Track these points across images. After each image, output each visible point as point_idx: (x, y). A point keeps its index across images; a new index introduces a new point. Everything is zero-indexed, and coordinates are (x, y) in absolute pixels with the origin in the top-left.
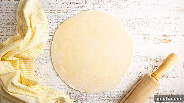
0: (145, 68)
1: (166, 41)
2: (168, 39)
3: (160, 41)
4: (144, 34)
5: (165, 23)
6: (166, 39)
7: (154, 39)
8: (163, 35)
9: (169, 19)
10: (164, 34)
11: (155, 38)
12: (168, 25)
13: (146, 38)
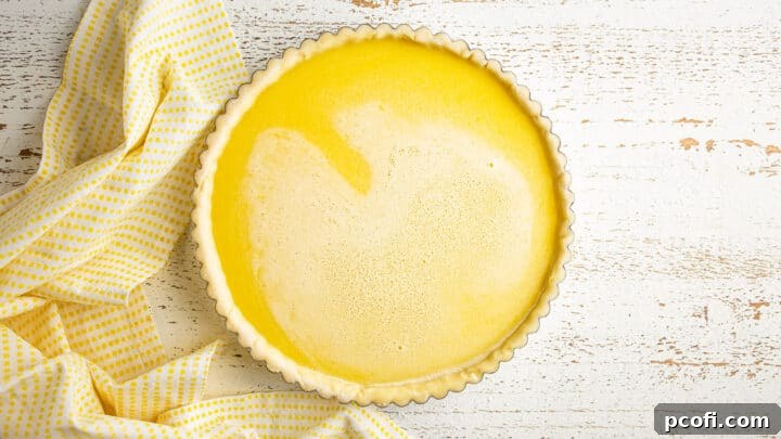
0: (692, 312)
4: (684, 119)
7: (743, 144)
11: (749, 143)
13: (697, 144)
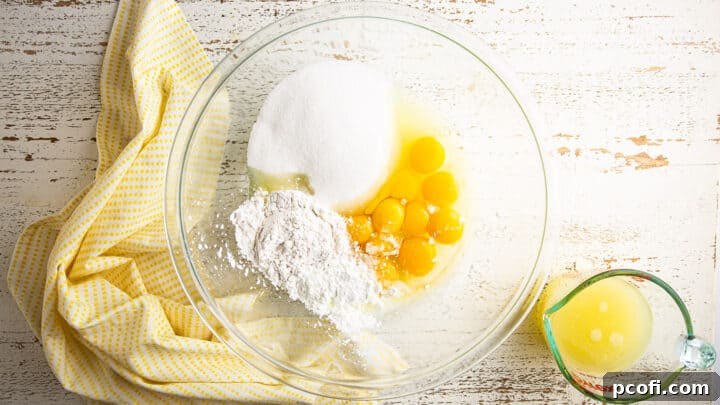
0: (565, 266)
1: (645, 162)
2: (654, 152)
3: (624, 160)
4: (560, 135)
5: (640, 92)
6: (644, 155)
7: (600, 152)
8: (634, 140)
9: (659, 74)
10: (638, 136)
11: (604, 151)
12: (652, 99)
13: (569, 151)
